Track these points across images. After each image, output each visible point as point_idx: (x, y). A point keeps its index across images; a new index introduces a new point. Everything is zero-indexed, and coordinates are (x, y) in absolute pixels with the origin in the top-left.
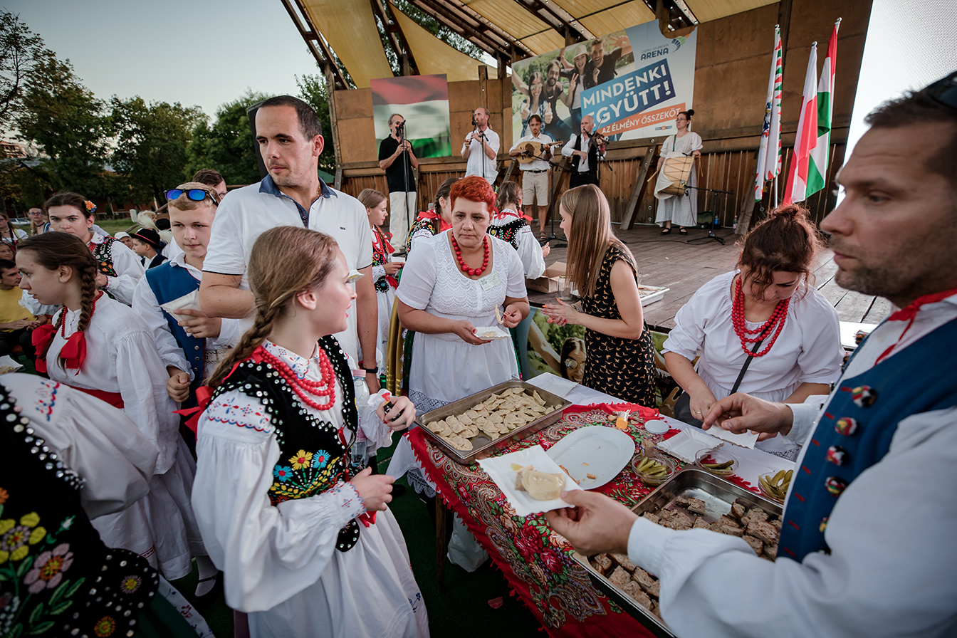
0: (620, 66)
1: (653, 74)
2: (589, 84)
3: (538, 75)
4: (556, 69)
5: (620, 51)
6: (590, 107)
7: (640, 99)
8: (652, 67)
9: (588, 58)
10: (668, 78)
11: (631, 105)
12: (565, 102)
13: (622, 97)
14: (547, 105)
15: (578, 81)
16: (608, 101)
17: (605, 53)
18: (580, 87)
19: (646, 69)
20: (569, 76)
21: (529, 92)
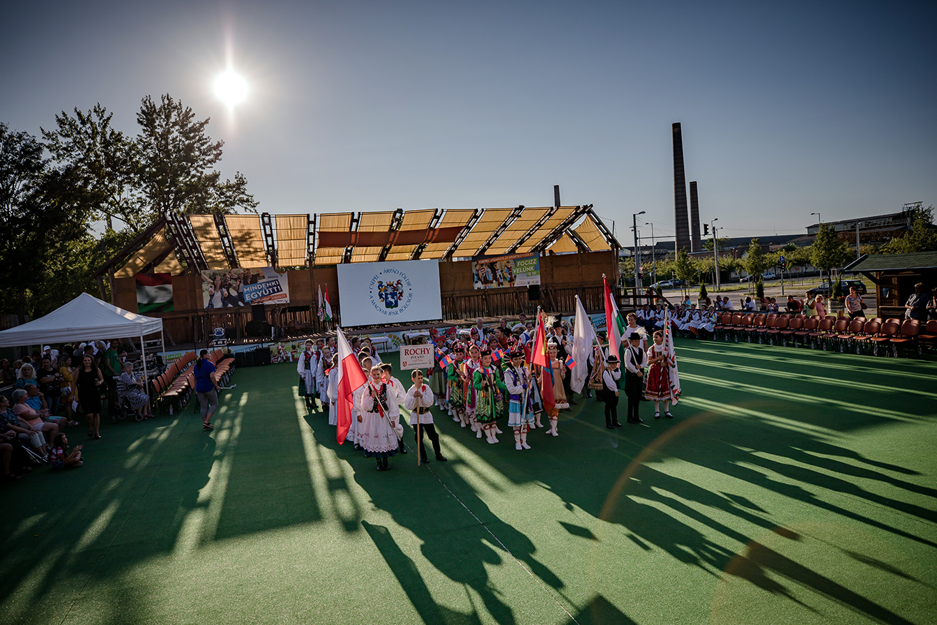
0: (259, 279)
1: (273, 283)
2: (246, 283)
3: (218, 278)
4: (228, 276)
5: (259, 274)
6: (247, 292)
7: (269, 291)
8: (273, 281)
9: (244, 274)
10: (279, 285)
11: (266, 292)
12: (234, 289)
13: (262, 289)
14: (224, 290)
15: (240, 282)
16: (255, 291)
17: (252, 273)
18: (242, 285)
19: (271, 281)
20: (236, 280)
21: (214, 284)
